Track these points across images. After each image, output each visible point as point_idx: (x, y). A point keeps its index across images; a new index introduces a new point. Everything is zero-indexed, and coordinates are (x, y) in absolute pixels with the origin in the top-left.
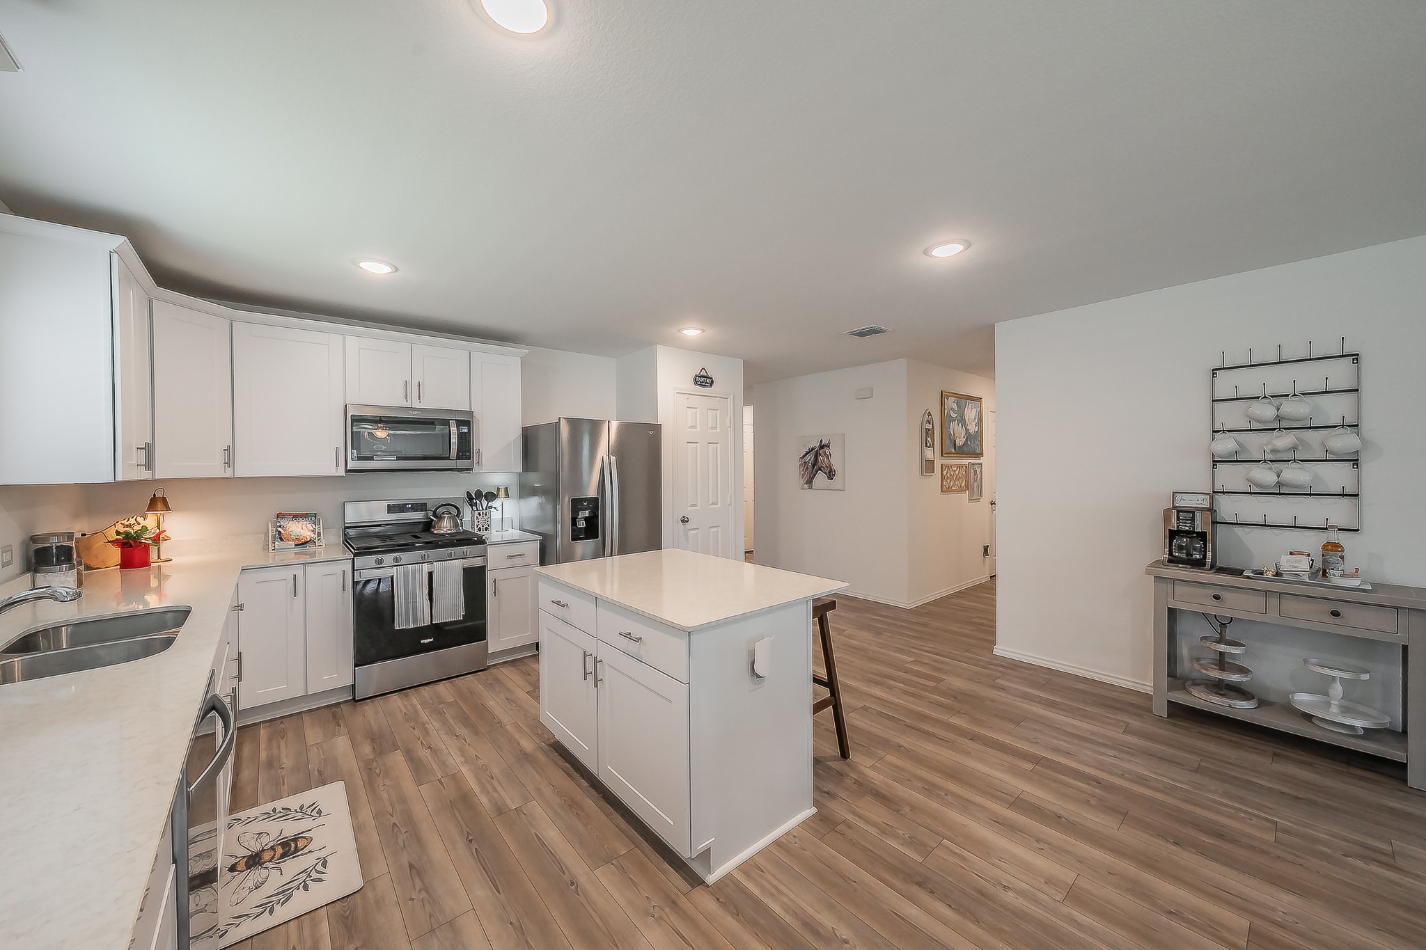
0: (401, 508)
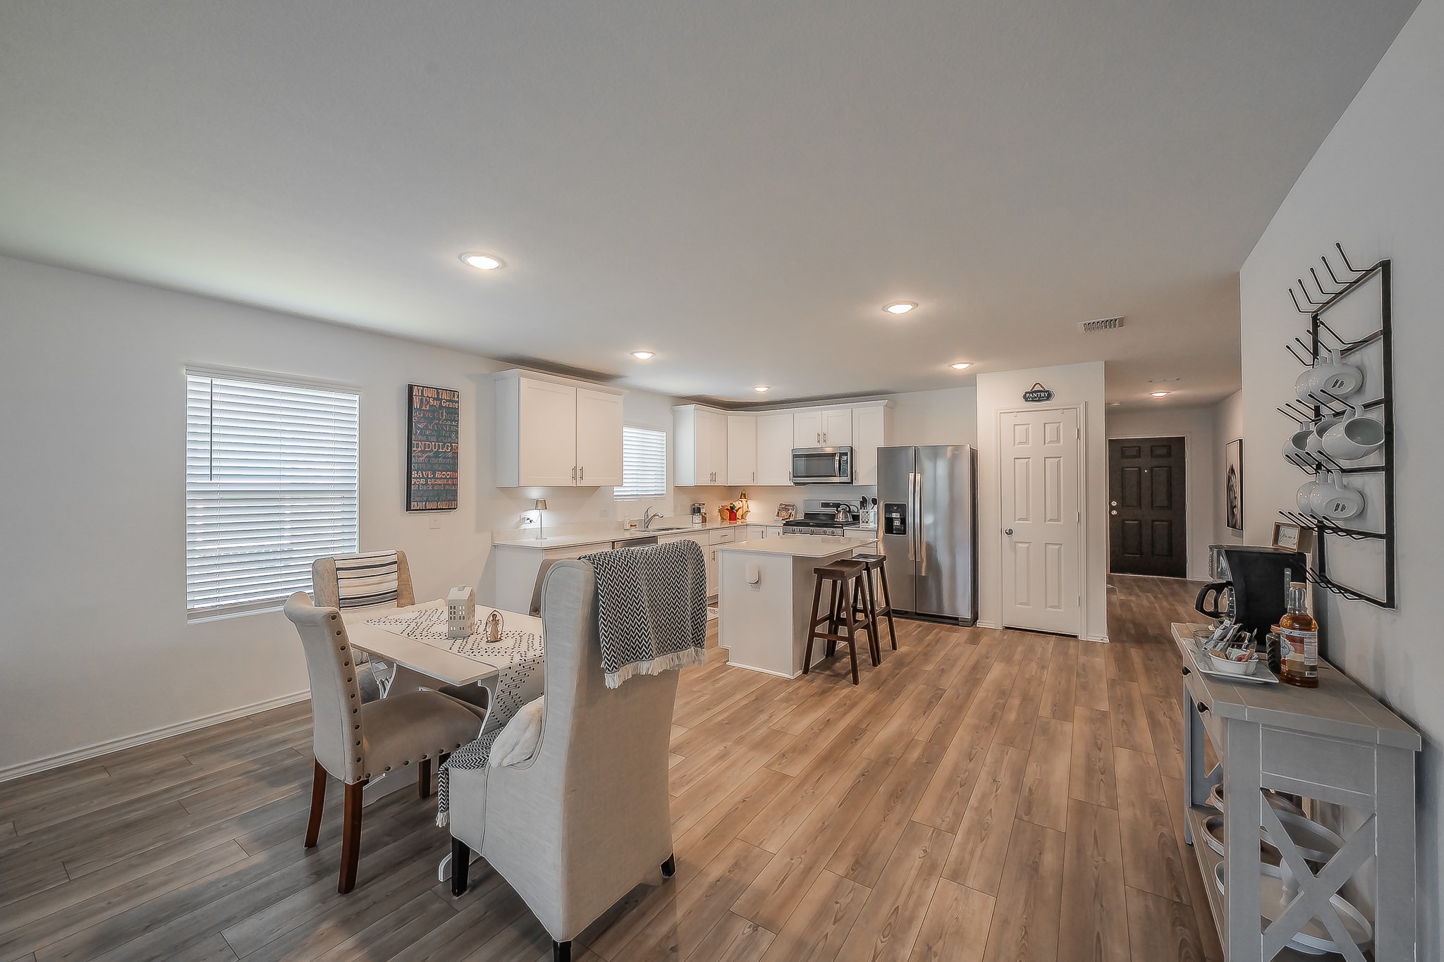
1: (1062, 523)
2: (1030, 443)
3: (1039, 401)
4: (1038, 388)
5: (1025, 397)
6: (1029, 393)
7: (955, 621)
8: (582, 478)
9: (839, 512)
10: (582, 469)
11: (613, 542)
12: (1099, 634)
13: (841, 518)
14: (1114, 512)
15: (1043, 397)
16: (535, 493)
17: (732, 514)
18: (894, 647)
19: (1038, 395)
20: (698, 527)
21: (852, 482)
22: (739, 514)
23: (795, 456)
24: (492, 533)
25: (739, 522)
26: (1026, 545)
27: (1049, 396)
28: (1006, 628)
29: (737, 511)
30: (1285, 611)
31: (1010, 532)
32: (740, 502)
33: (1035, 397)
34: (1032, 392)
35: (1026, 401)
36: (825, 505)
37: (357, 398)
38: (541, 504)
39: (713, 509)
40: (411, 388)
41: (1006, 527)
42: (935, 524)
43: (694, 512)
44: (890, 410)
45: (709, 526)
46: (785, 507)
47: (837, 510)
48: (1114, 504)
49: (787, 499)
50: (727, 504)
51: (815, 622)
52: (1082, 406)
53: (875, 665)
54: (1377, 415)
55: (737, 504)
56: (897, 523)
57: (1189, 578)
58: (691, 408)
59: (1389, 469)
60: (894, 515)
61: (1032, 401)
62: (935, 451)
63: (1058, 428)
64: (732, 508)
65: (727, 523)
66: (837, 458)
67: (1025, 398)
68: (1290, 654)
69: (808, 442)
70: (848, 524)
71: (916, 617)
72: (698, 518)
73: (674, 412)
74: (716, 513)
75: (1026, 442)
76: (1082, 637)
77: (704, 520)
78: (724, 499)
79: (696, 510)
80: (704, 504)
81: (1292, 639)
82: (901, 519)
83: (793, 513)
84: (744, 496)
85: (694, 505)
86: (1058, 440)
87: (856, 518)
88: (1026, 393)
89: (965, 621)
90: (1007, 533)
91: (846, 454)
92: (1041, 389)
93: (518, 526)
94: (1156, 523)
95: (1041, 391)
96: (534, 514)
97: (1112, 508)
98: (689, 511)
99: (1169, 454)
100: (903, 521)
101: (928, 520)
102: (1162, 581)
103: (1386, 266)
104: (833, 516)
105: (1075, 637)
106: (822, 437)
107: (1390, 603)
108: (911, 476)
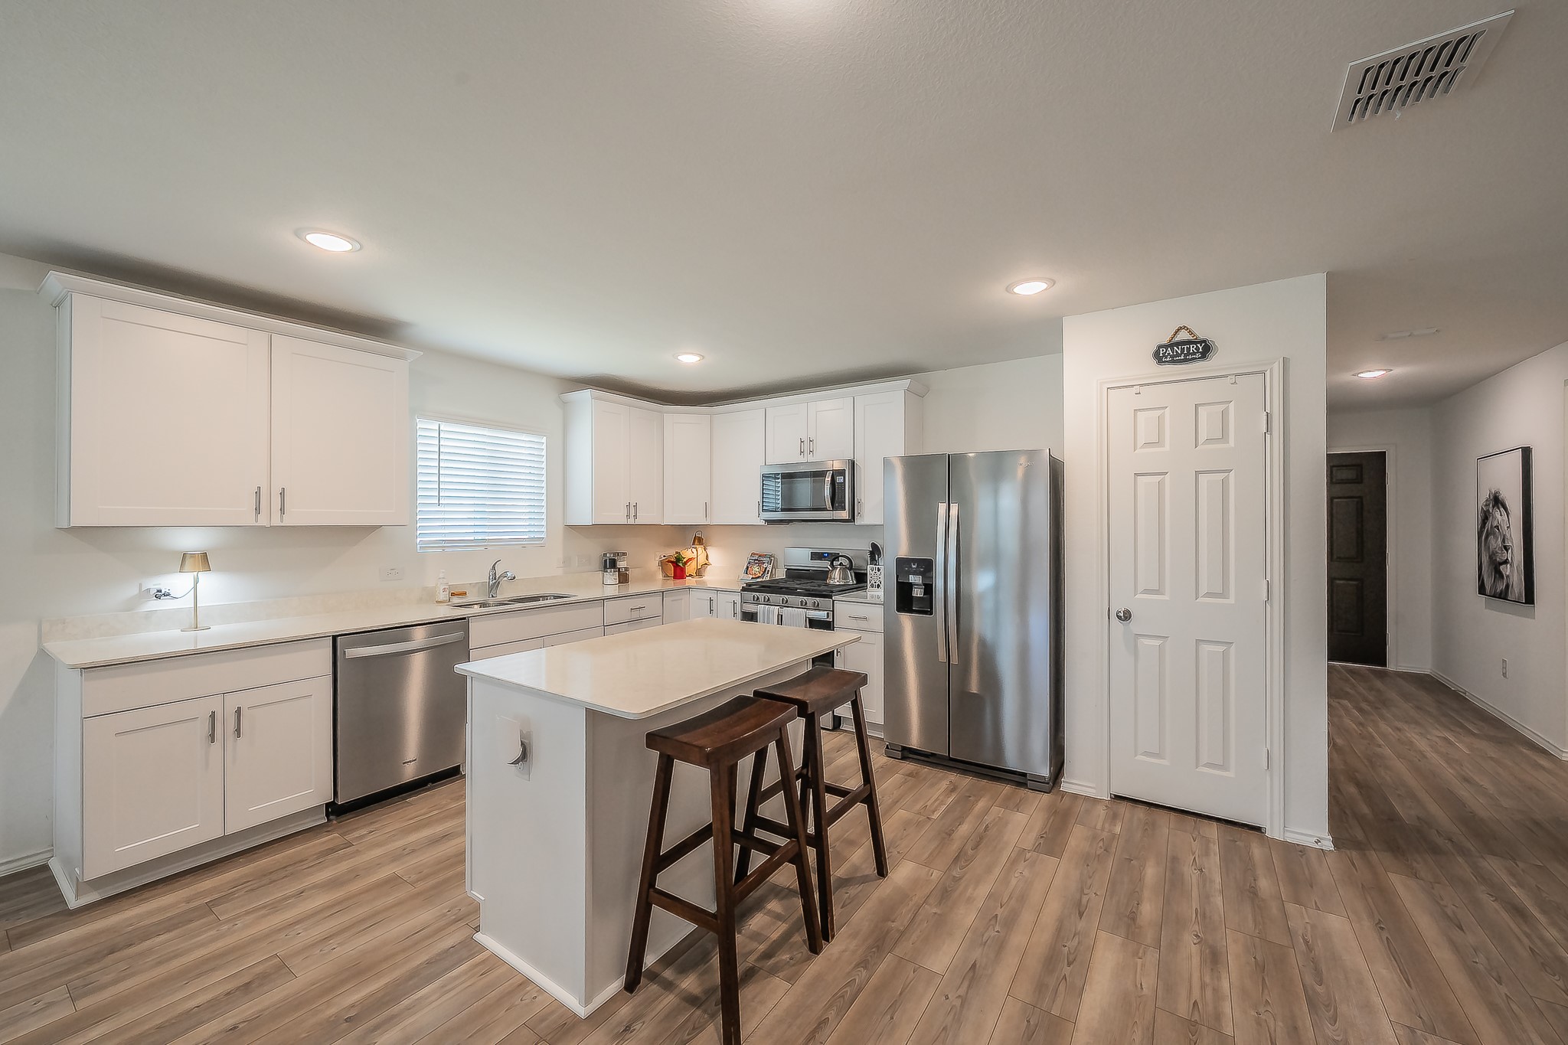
1: (1232, 600)
2: (1167, 448)
3: (1185, 361)
4: (1184, 336)
5: (1156, 355)
6: (1166, 346)
8: (282, 510)
10: (282, 494)
11: (335, 638)
13: (836, 578)
15: (1194, 353)
16: (191, 540)
17: (677, 568)
18: (882, 871)
20: (612, 590)
22: (690, 569)
23: (765, 477)
25: (689, 581)
26: (1157, 643)
27: (1205, 349)
28: (1118, 797)
29: (686, 563)
31: (1126, 616)
32: (694, 550)
33: (1178, 355)
34: (1171, 345)
36: (816, 556)
39: (647, 561)
41: (1118, 606)
42: (997, 588)
43: (605, 567)
44: (917, 397)
45: (633, 588)
46: (758, 559)
50: (671, 552)
51: (657, 860)
52: (1277, 368)
53: (815, 949)
55: (687, 554)
56: (918, 593)
57: (1391, 666)
58: (587, 394)
60: (912, 579)
61: (1173, 362)
62: (997, 463)
63: (1224, 414)
64: (679, 559)
65: (671, 584)
66: (828, 479)
67: (1159, 358)
69: (787, 454)
70: (844, 589)
71: (951, 764)
72: (611, 577)
73: (564, 405)
74: (654, 565)
75: (1159, 443)
76: (1274, 832)
77: (624, 578)
78: (669, 545)
79: (610, 564)
80: (624, 554)
82: (925, 585)
83: (770, 568)
84: (699, 541)
85: (605, 555)
86: (1224, 437)
87: (861, 578)
88: (1160, 347)
89: (1037, 779)
91: (842, 473)
93: (130, 606)
94: (1338, 582)
95: (1189, 342)
98: (597, 563)
99: (1358, 480)
100: (929, 589)
101: (982, 581)
102: (1351, 671)
104: (824, 575)
106: (806, 445)
108: (942, 508)
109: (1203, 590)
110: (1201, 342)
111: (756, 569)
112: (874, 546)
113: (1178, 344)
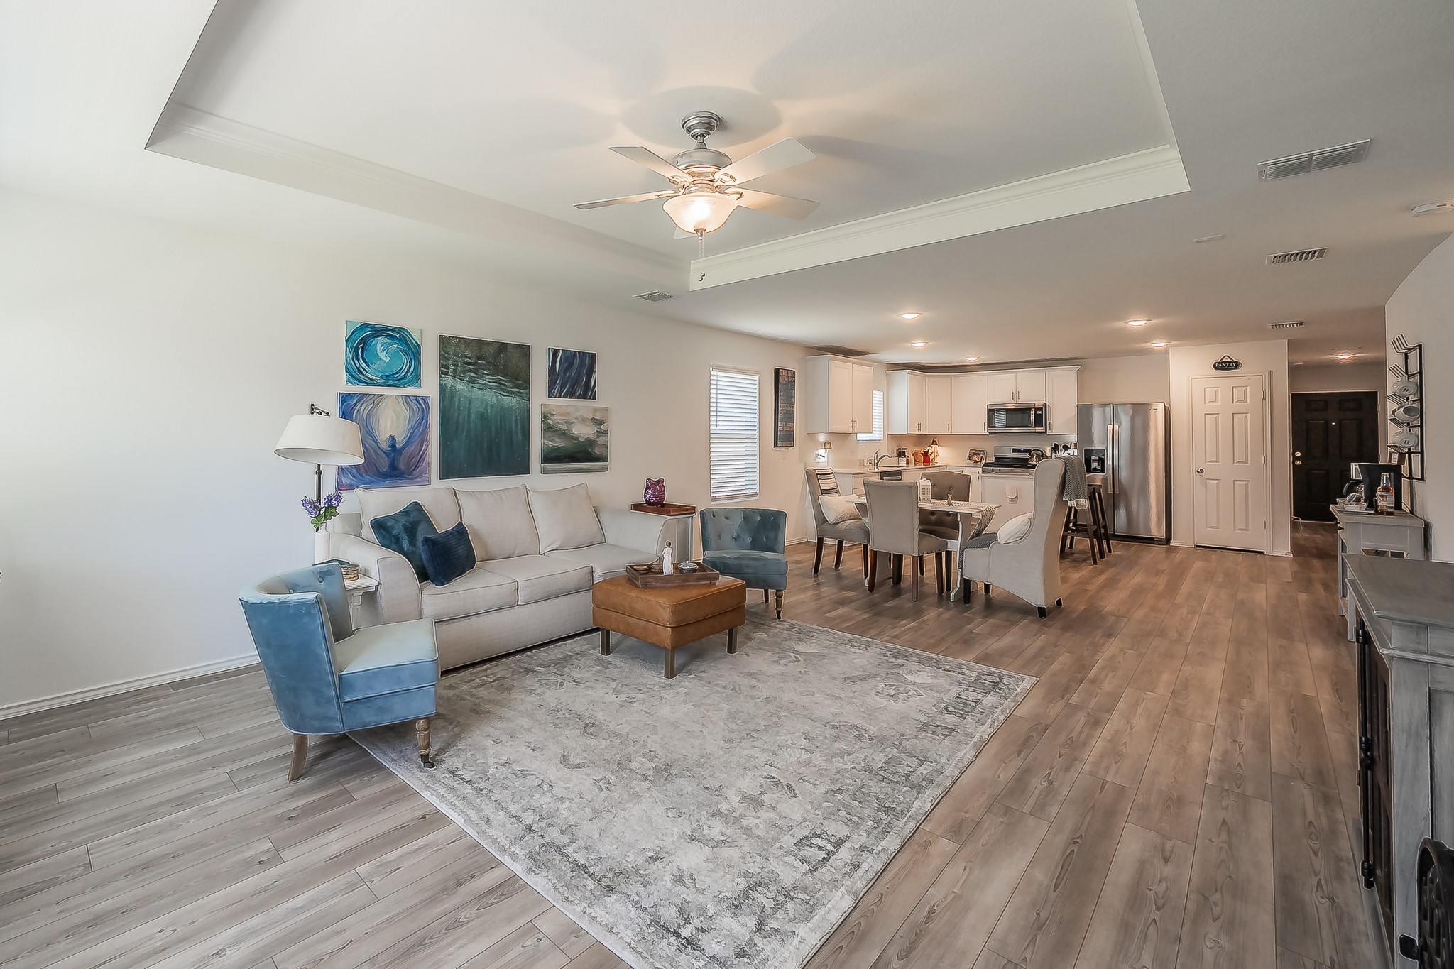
0: (1019, 451)
1: (1249, 464)
7: (1151, 541)
9: (1033, 456)
12: (1283, 549)
14: (1298, 462)
19: (1226, 365)
21: (1046, 432)
24: (805, 464)
26: (1217, 481)
27: (1237, 366)
28: (1197, 546)
30: (1380, 486)
31: (1201, 472)
35: (1216, 369)
37: (757, 378)
38: (826, 445)
40: (777, 371)
47: (1030, 455)
48: (1298, 454)
49: (977, 445)
52: (1267, 374)
54: (1418, 405)
59: (1421, 426)
68: (1381, 503)
75: (1216, 401)
81: (1382, 496)
86: (1245, 400)
90: (1198, 472)
91: (1041, 409)
92: (1229, 360)
96: (822, 452)
97: (1295, 458)
103: (1420, 347)
104: (1027, 460)
105: (1262, 552)
107: (1422, 479)
109: (1236, 461)
110: (1235, 362)
111: (975, 457)
112: (1055, 445)
113: (1224, 362)
